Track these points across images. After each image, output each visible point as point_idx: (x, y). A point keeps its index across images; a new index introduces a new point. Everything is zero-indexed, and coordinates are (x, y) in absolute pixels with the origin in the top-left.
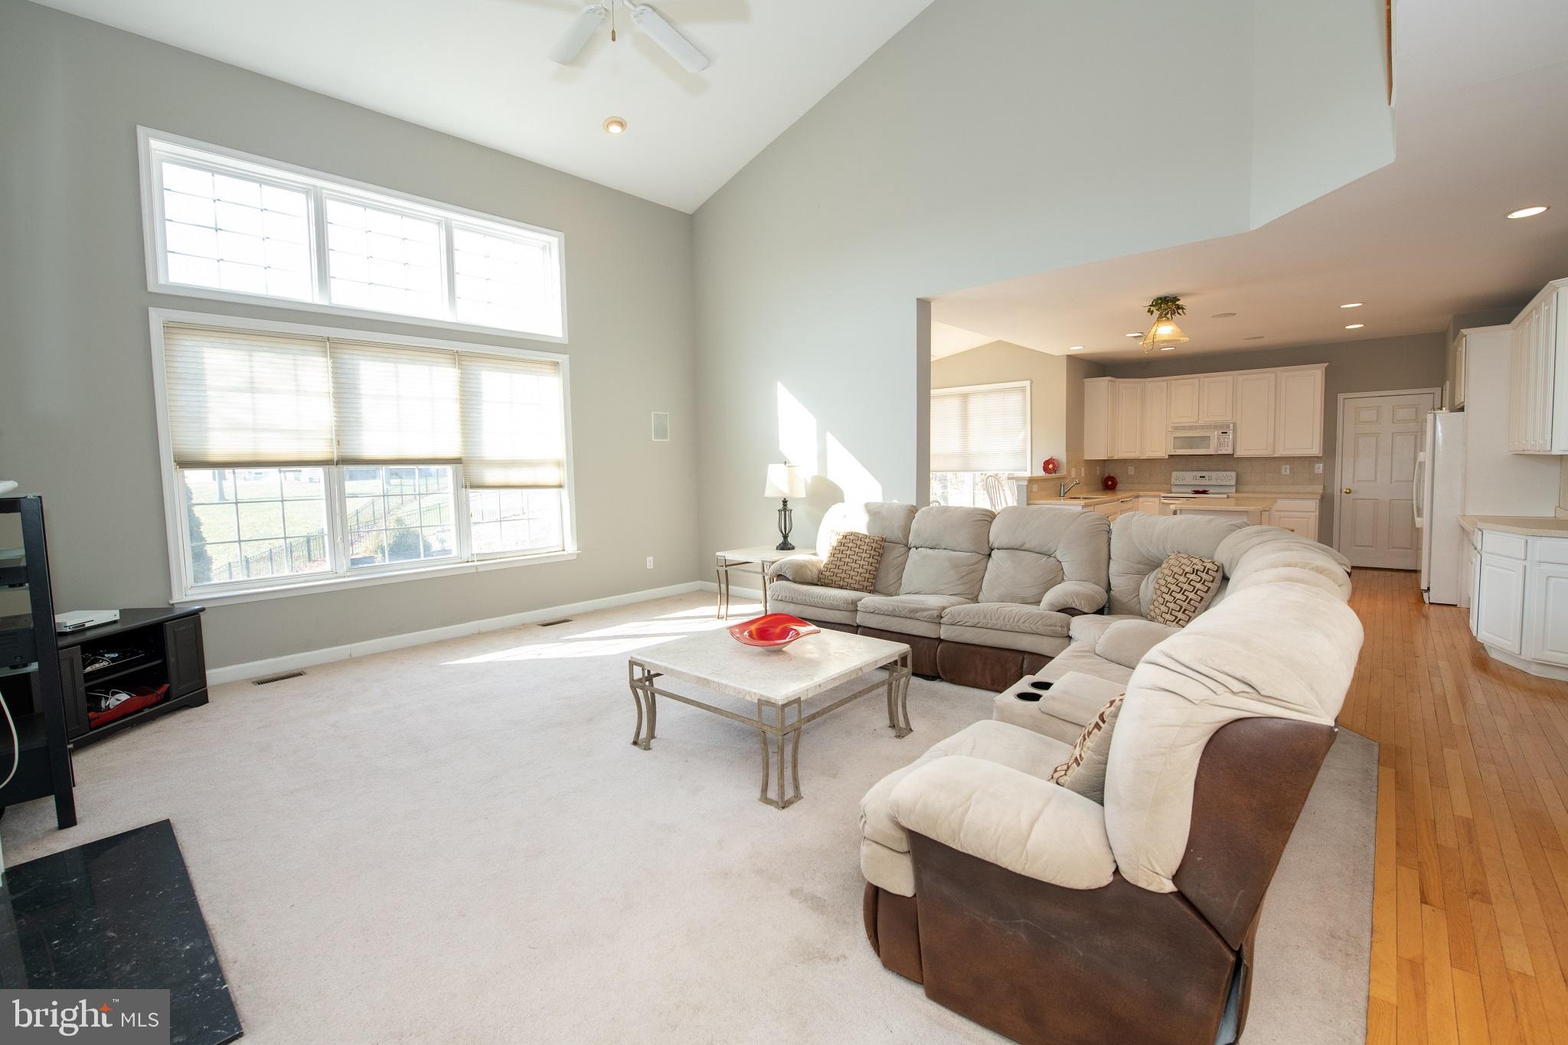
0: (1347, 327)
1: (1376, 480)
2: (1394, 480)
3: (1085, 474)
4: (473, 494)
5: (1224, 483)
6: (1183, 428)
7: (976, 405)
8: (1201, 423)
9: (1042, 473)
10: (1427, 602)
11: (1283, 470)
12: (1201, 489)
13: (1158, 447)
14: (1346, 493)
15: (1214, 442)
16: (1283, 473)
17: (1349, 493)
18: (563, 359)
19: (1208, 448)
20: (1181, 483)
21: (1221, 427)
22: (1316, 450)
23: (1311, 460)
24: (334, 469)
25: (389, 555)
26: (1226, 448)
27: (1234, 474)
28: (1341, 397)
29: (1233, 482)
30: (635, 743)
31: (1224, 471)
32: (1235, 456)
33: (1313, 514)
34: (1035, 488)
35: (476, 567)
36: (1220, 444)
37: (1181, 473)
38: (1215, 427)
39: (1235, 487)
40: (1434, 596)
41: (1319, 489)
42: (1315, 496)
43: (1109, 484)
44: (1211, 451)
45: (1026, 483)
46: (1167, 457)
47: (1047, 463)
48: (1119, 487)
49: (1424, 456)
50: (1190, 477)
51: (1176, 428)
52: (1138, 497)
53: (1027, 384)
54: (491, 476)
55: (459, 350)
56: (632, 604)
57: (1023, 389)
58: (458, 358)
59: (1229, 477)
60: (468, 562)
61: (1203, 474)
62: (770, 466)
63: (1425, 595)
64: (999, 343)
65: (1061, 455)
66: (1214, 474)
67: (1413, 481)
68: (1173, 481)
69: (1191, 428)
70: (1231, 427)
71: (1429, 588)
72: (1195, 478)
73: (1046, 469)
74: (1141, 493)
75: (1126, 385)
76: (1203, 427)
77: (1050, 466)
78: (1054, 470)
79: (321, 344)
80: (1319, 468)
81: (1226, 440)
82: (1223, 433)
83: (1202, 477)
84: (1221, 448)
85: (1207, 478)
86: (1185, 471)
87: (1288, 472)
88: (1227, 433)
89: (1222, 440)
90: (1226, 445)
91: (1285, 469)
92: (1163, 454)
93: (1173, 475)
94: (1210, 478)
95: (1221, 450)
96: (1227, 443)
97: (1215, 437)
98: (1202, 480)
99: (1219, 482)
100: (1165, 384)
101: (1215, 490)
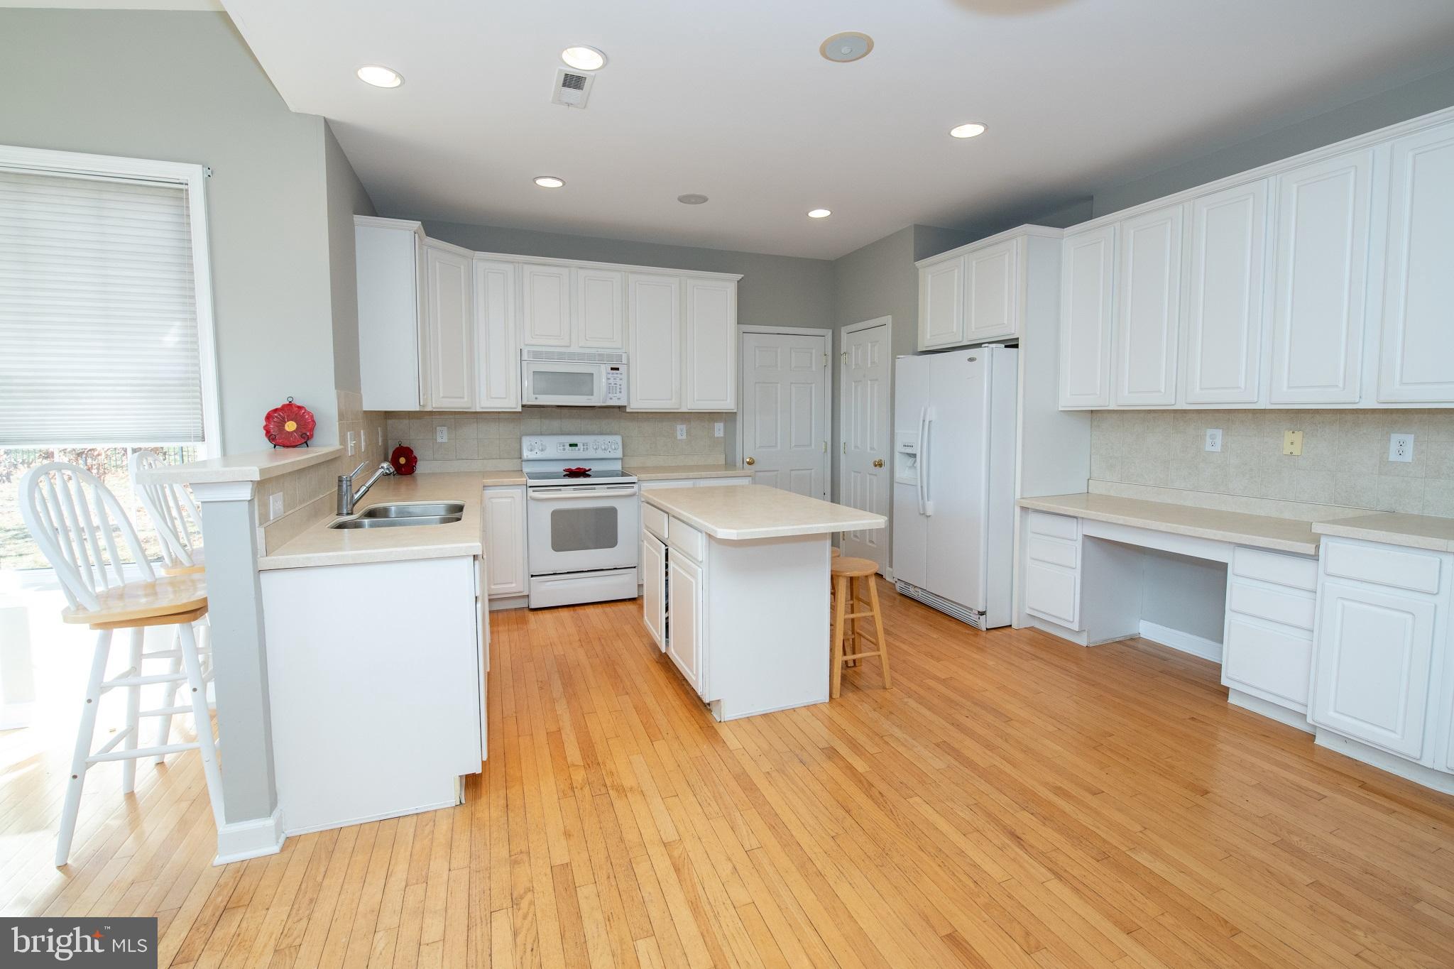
3: (367, 446)
5: (606, 455)
6: (549, 356)
8: (574, 349)
11: (678, 433)
12: (574, 466)
13: (502, 391)
14: (749, 462)
15: (599, 383)
16: (679, 437)
17: (752, 463)
19: (592, 395)
20: (540, 455)
21: (609, 358)
22: (729, 400)
23: (713, 418)
26: (618, 395)
27: (618, 439)
29: (619, 454)
31: (601, 434)
32: (628, 410)
34: (276, 504)
36: (610, 389)
37: (539, 439)
38: (601, 358)
39: (620, 462)
41: (721, 460)
43: (404, 465)
44: (595, 401)
45: (246, 493)
46: (519, 409)
47: (274, 421)
48: (421, 468)
50: (557, 447)
51: (537, 355)
59: (616, 447)
61: (574, 439)
66: (589, 439)
68: (526, 454)
69: (561, 357)
72: (565, 449)
73: (279, 439)
76: (581, 357)
80: (719, 429)
81: (618, 382)
82: (612, 369)
83: (576, 445)
84: (611, 395)
85: (580, 446)
86: (541, 434)
87: (684, 437)
88: (618, 369)
89: (612, 381)
90: (618, 390)
91: (681, 431)
92: (512, 403)
93: (527, 442)
94: (585, 447)
95: (611, 399)
96: (618, 387)
97: (602, 375)
98: (572, 450)
99: (600, 454)
100: (509, 268)
101: (595, 467)
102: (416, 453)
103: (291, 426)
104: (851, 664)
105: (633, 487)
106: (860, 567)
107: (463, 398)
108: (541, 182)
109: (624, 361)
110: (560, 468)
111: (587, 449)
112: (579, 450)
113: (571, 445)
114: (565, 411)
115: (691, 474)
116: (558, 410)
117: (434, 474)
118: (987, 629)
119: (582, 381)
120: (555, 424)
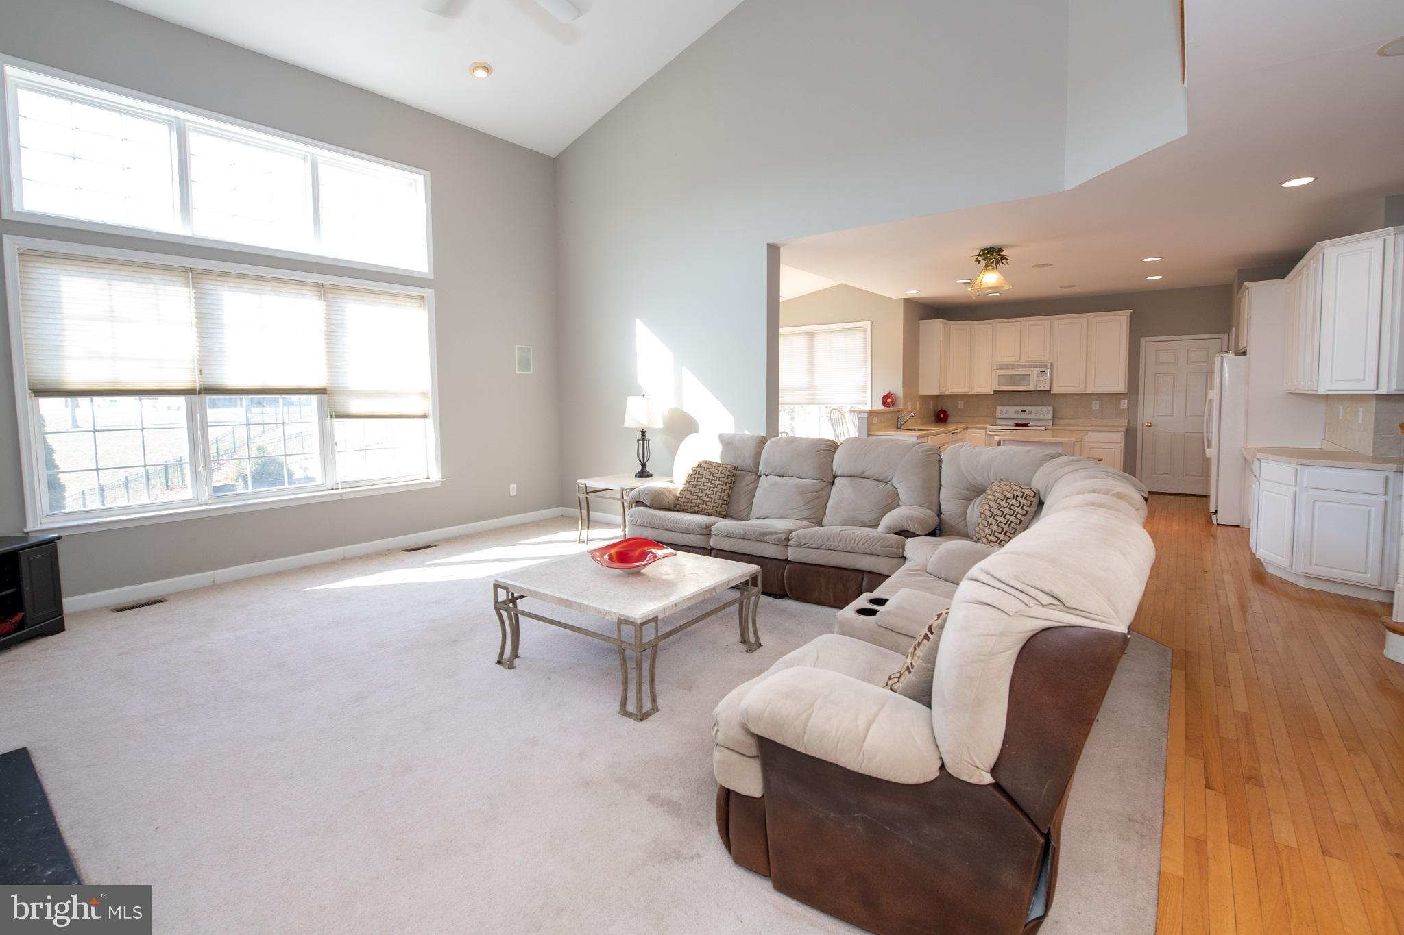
0: (1149, 278)
1: (1172, 416)
2: (1188, 414)
3: (920, 408)
4: (338, 424)
5: (1042, 417)
6: (1007, 367)
7: (820, 342)
8: (1022, 362)
9: (880, 406)
10: (1215, 522)
11: (1094, 406)
12: (1022, 422)
13: (985, 383)
14: (1147, 426)
15: (1033, 379)
16: (1094, 408)
17: (1150, 426)
18: (428, 293)
19: (1029, 385)
20: (1004, 416)
21: (1040, 366)
22: (1120, 386)
23: (1117, 396)
24: (196, 398)
25: (253, 482)
26: (1044, 385)
27: (1050, 408)
28: (1143, 340)
29: (1050, 416)
30: (499, 662)
31: (1040, 406)
32: (1052, 393)
33: (1119, 445)
34: (875, 420)
35: (341, 494)
36: (1039, 382)
37: (1004, 408)
38: (1035, 366)
39: (1051, 421)
40: (1221, 518)
41: (1125, 423)
42: (1120, 429)
43: (941, 417)
44: (1031, 388)
45: (866, 416)
46: (992, 393)
47: (885, 397)
48: (950, 419)
49: (1213, 394)
50: (1012, 411)
51: (1001, 367)
52: (967, 429)
53: (868, 324)
54: (355, 406)
55: (325, 282)
56: (495, 529)
57: (864, 329)
58: (324, 291)
59: (1047, 412)
60: (332, 489)
61: (1023, 408)
62: (629, 398)
63: (1214, 517)
64: (843, 286)
65: (898, 390)
66: (1033, 408)
67: (1203, 416)
68: (998, 415)
69: (1013, 367)
70: (1049, 366)
71: (1216, 511)
72: (1017, 412)
73: (884, 403)
74: (969, 425)
75: (957, 327)
76: (1024, 366)
77: (888, 400)
78: (892, 404)
79: (183, 274)
80: (1124, 404)
81: (1044, 378)
82: (1041, 371)
84: (1040, 385)
85: (1027, 412)
86: (1009, 405)
87: (1098, 408)
88: (1045, 371)
89: (1041, 378)
90: (1044, 382)
91: (1095, 404)
92: (987, 390)
93: (998, 409)
94: (1030, 412)
95: (1041, 387)
96: (1044, 380)
97: (1035, 375)
98: (1021, 413)
99: (1038, 416)
100: (990, 326)
102: (947, 412)
103: (889, 400)
107: (965, 388)
110: (1014, 422)
112: (1025, 413)
113: (1022, 410)
114: (1018, 393)
117: (957, 422)
118: (1218, 524)
119: (1025, 378)
120: (1017, 400)
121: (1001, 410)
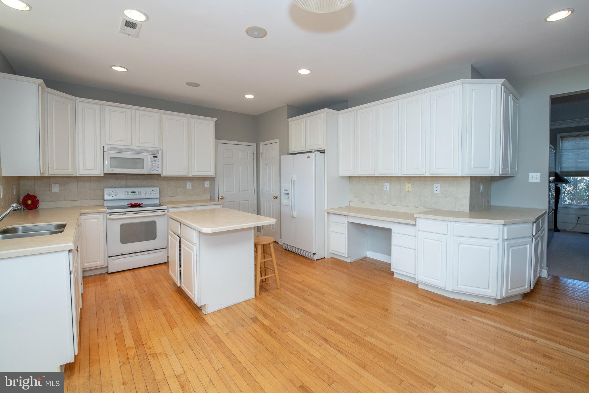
2: (240, 190)
5: (151, 196)
6: (120, 150)
8: (133, 147)
11: (188, 186)
12: (133, 202)
13: (93, 166)
15: (147, 163)
16: (188, 188)
19: (143, 169)
20: (114, 198)
21: (152, 152)
22: (211, 172)
26: (157, 169)
27: (157, 189)
28: (216, 141)
29: (158, 196)
31: (148, 187)
32: (162, 176)
36: (152, 166)
37: (112, 189)
38: (148, 152)
43: (30, 204)
44: (145, 171)
46: (102, 175)
48: (42, 205)
51: (112, 149)
59: (156, 192)
61: (134, 190)
66: (142, 190)
68: (106, 197)
69: (126, 150)
71: (316, 252)
72: (128, 194)
76: (137, 151)
80: (207, 184)
81: (157, 163)
82: (154, 157)
83: (135, 192)
84: (153, 169)
85: (137, 193)
86: (115, 187)
87: (191, 188)
88: (157, 157)
89: (153, 162)
90: (157, 167)
91: (189, 185)
92: (98, 172)
93: (106, 191)
94: (140, 193)
95: (153, 170)
96: (157, 165)
97: (148, 160)
98: (132, 195)
99: (148, 196)
100: (97, 107)
101: (145, 202)
102: (38, 198)
104: (264, 280)
105: (164, 211)
106: (267, 240)
107: (69, 169)
108: (114, 68)
109: (160, 153)
110: (126, 203)
111: (141, 194)
112: (136, 194)
113: (132, 192)
114: (129, 176)
115: (194, 204)
116: (125, 176)
117: (50, 209)
118: (317, 260)
119: (138, 162)
120: (123, 182)
121: (110, 194)
